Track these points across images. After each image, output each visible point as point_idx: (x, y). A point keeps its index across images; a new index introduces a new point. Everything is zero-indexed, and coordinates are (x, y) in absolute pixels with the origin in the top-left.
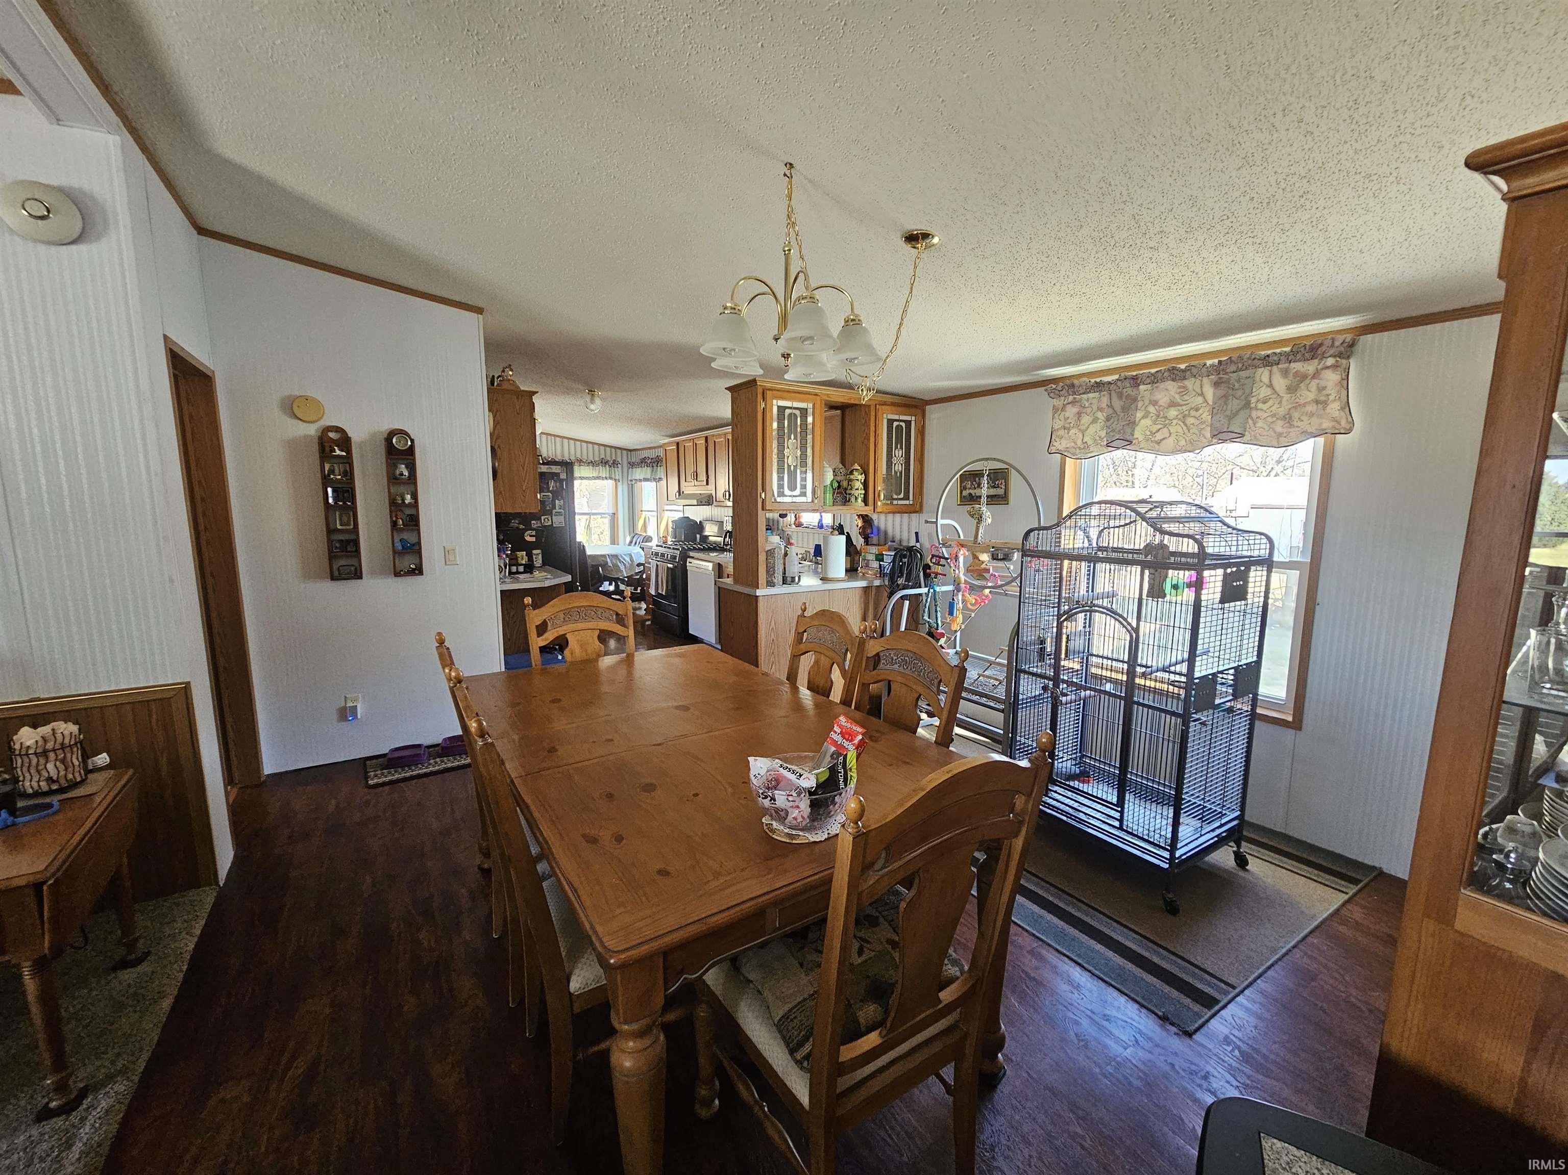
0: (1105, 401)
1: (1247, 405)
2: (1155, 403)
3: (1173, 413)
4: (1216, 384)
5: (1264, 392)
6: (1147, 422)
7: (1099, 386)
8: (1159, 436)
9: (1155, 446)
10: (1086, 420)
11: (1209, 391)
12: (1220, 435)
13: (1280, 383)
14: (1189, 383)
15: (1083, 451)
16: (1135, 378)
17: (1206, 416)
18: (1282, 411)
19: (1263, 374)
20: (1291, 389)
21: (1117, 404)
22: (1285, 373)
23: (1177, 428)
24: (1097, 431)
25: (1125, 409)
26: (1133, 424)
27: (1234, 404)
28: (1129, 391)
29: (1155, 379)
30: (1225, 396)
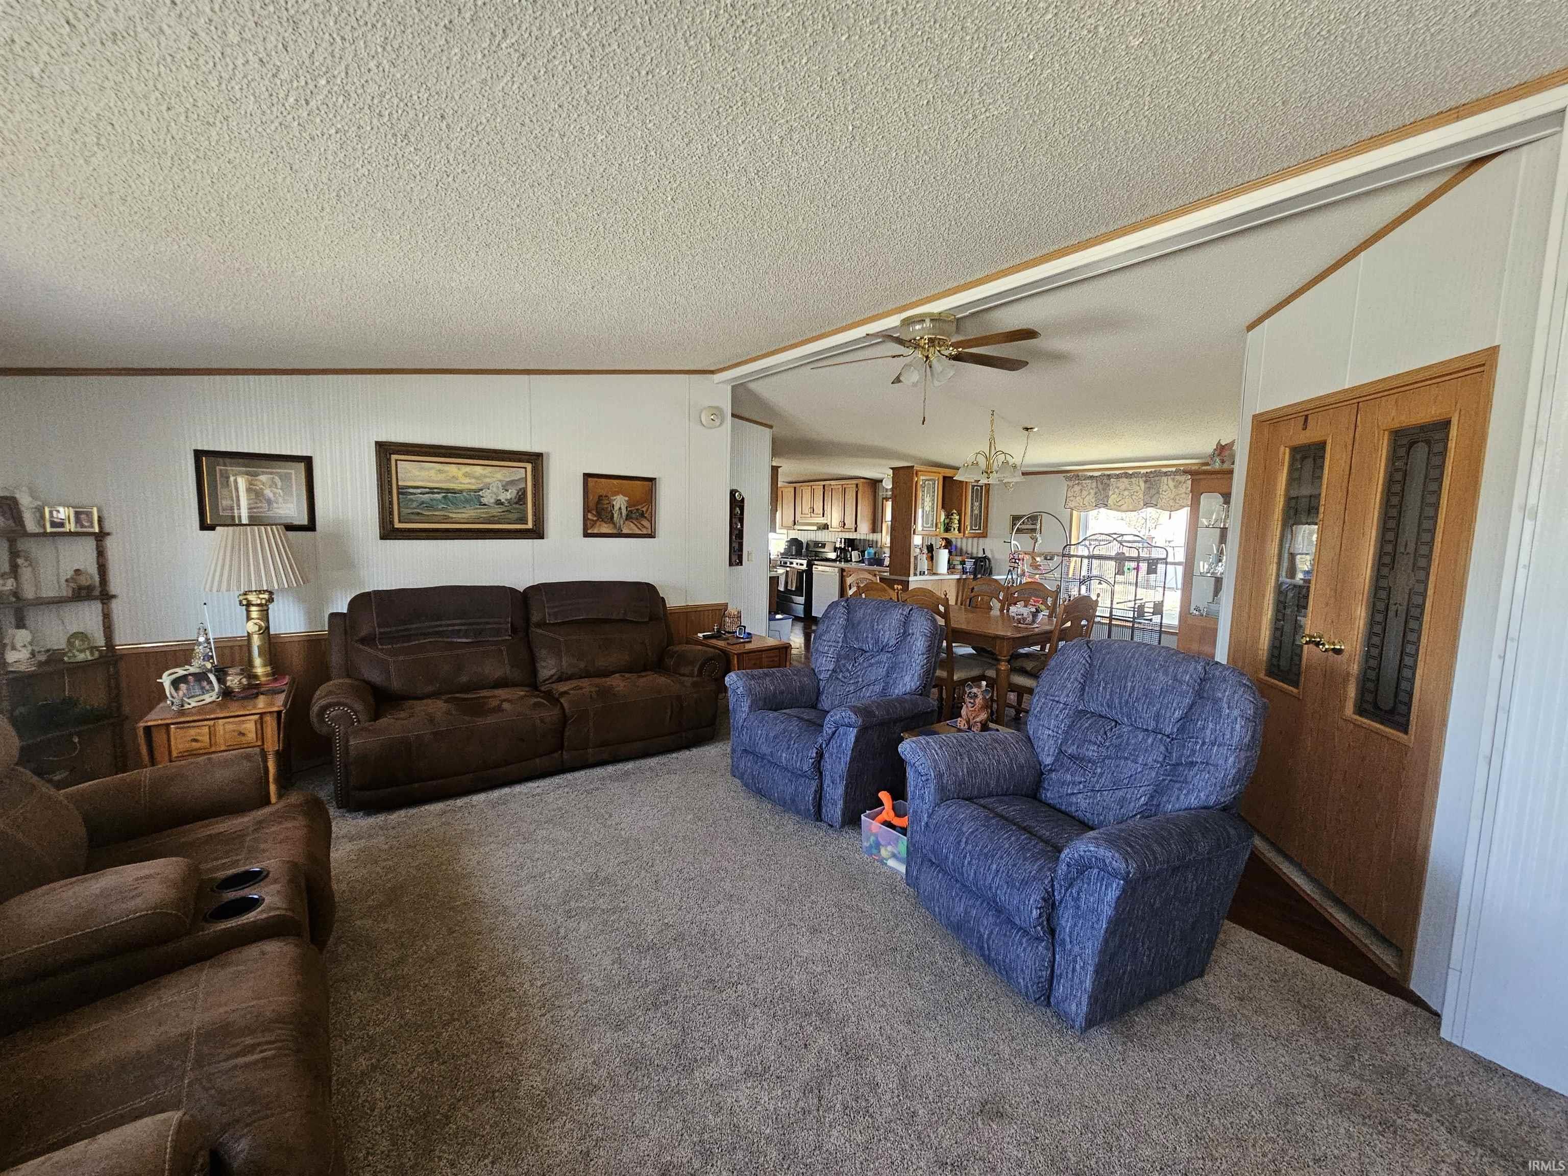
0: (1094, 485)
1: (1158, 493)
2: (1118, 488)
3: (1126, 493)
4: (1146, 482)
5: (1165, 487)
6: (1115, 496)
7: (1091, 477)
8: (1120, 504)
9: (1118, 508)
10: (1085, 493)
11: (1142, 484)
12: (1146, 505)
13: (1171, 484)
14: (1133, 480)
15: (1085, 508)
16: (1109, 475)
17: (1141, 496)
18: (1172, 497)
19: (1165, 479)
20: (1175, 487)
21: (1100, 487)
22: (1173, 480)
23: (1127, 500)
24: (1091, 498)
25: (1104, 489)
26: (1108, 497)
27: (1153, 491)
28: (1105, 481)
29: (1118, 477)
30: (1149, 488)
